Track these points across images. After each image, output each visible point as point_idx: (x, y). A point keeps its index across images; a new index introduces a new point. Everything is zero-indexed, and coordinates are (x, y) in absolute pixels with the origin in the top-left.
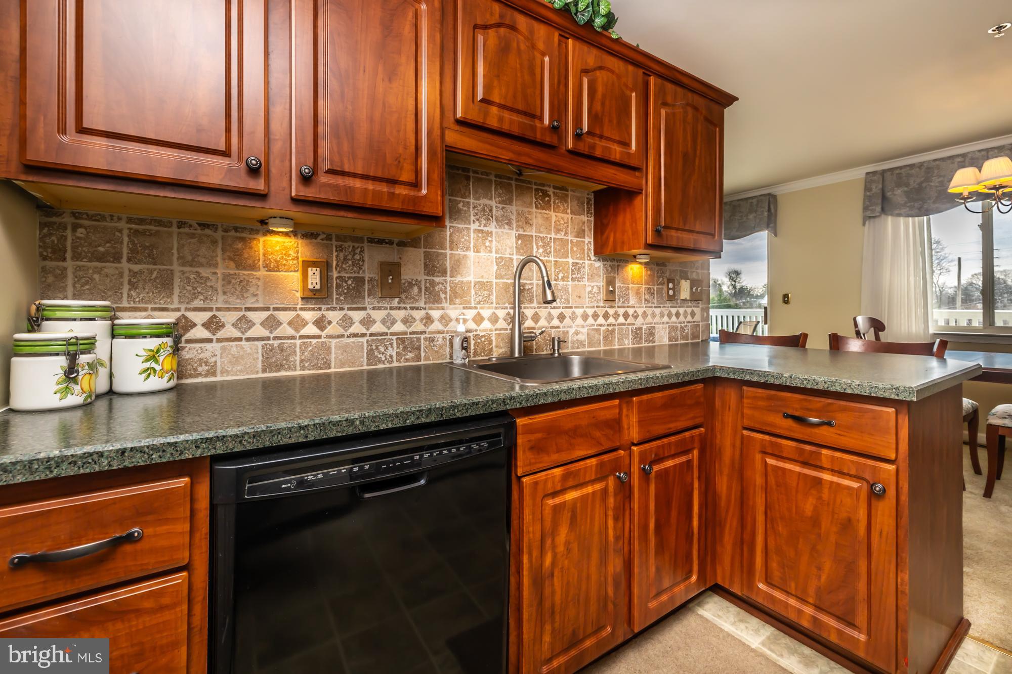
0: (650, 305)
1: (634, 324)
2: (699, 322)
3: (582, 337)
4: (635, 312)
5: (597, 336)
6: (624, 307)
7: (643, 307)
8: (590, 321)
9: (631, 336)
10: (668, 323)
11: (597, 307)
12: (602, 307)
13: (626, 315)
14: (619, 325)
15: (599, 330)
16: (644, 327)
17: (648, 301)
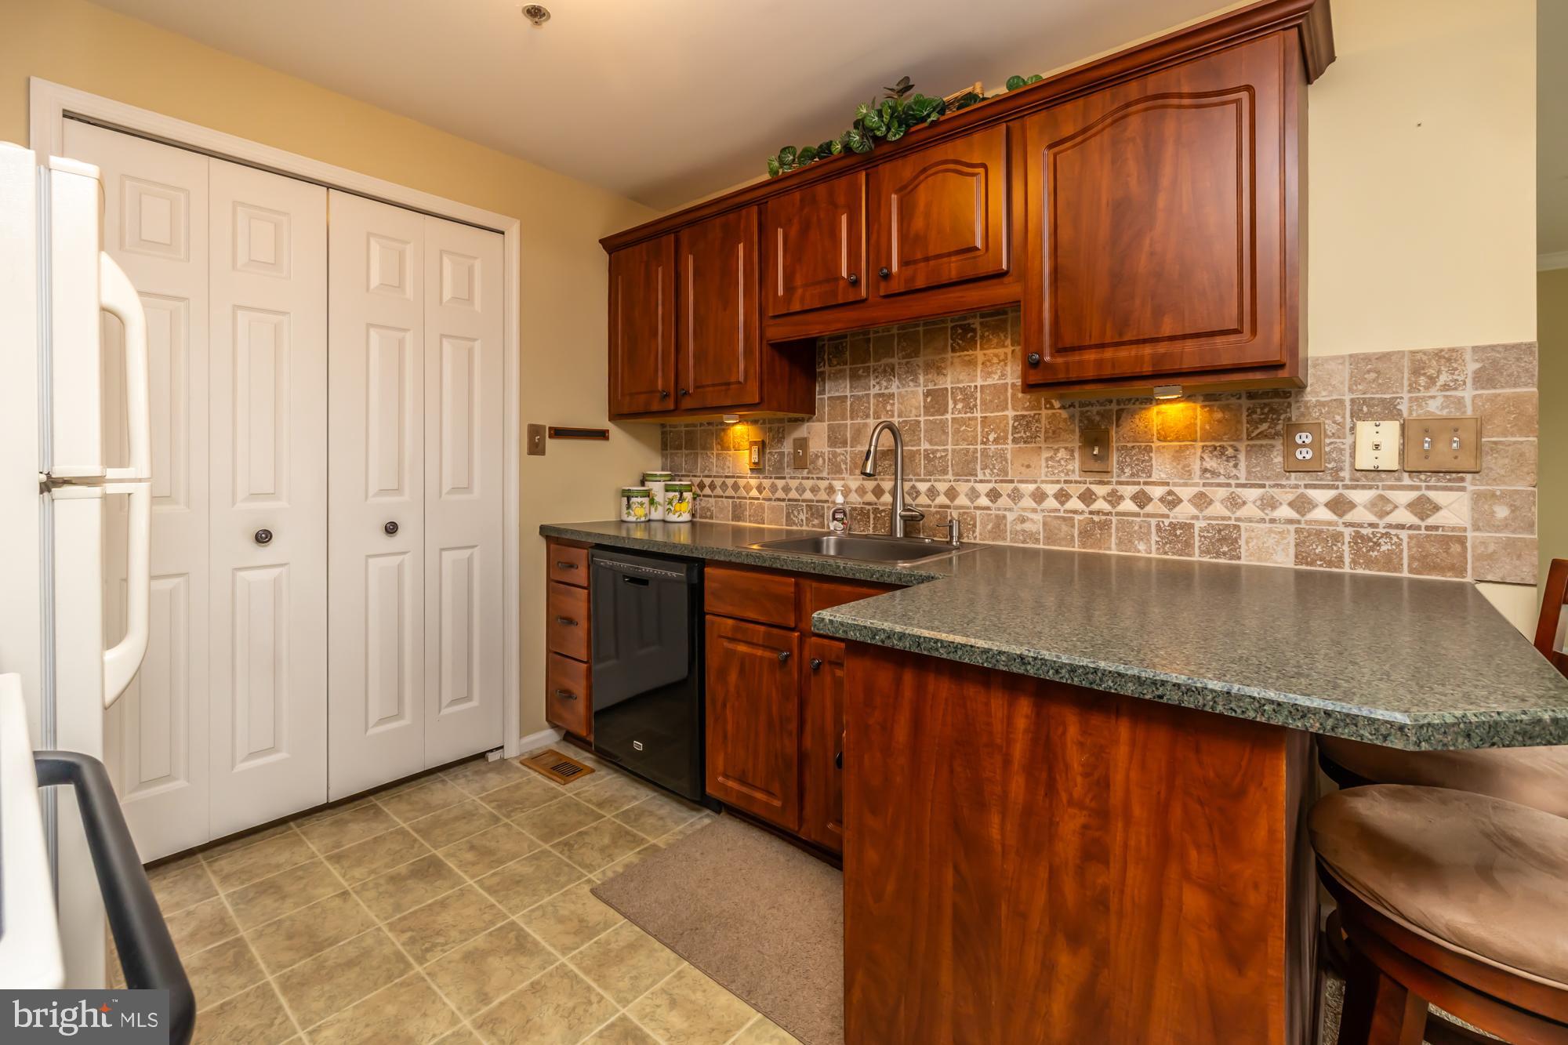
0: (1222, 480)
1: (1167, 516)
2: (1465, 530)
3: (1034, 527)
4: (1170, 493)
5: (1064, 528)
6: (1136, 483)
7: (1195, 485)
8: (1051, 503)
9: (1154, 538)
10: (1290, 521)
11: (1068, 482)
12: (1076, 482)
14: (1120, 514)
15: (1072, 519)
16: (1199, 525)
17: (1215, 474)
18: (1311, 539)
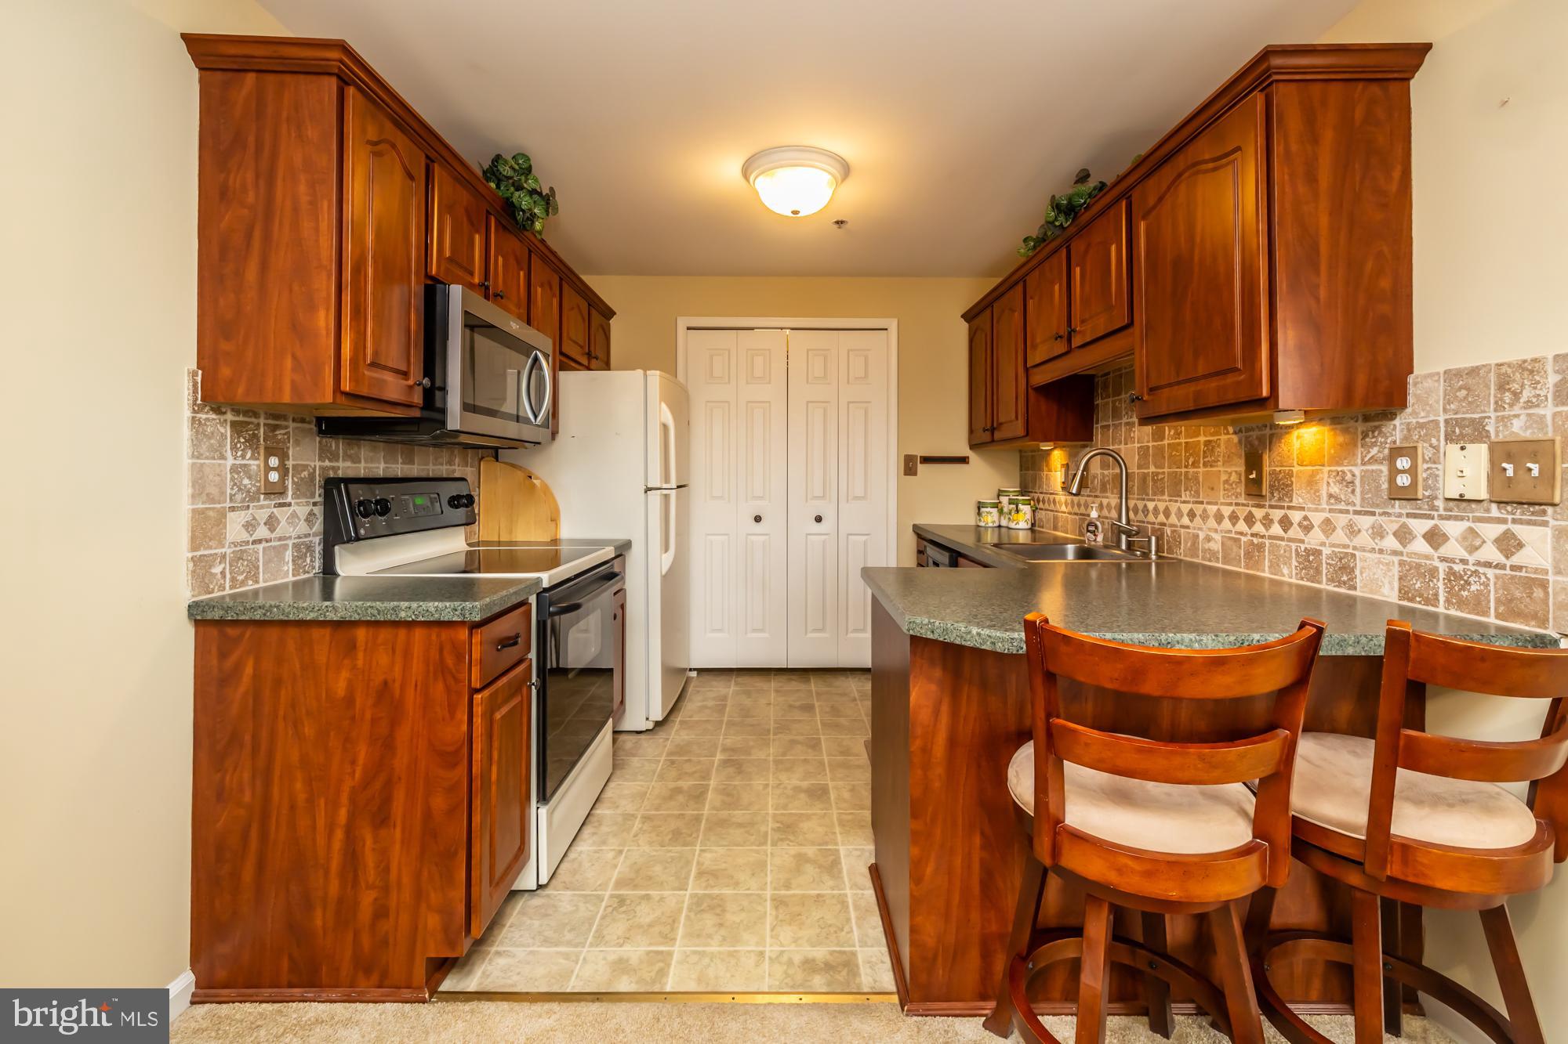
0: (1342, 506)
1: (1302, 541)
2: (1543, 572)
3: (1216, 546)
4: (1306, 518)
5: (1235, 549)
6: (1282, 508)
7: (1323, 510)
8: (1227, 524)
9: (1294, 563)
10: (1395, 553)
11: (1237, 504)
12: (1243, 505)
13: (1286, 523)
14: (1271, 537)
15: (1239, 540)
16: (1326, 551)
17: (1338, 500)
18: (1412, 573)
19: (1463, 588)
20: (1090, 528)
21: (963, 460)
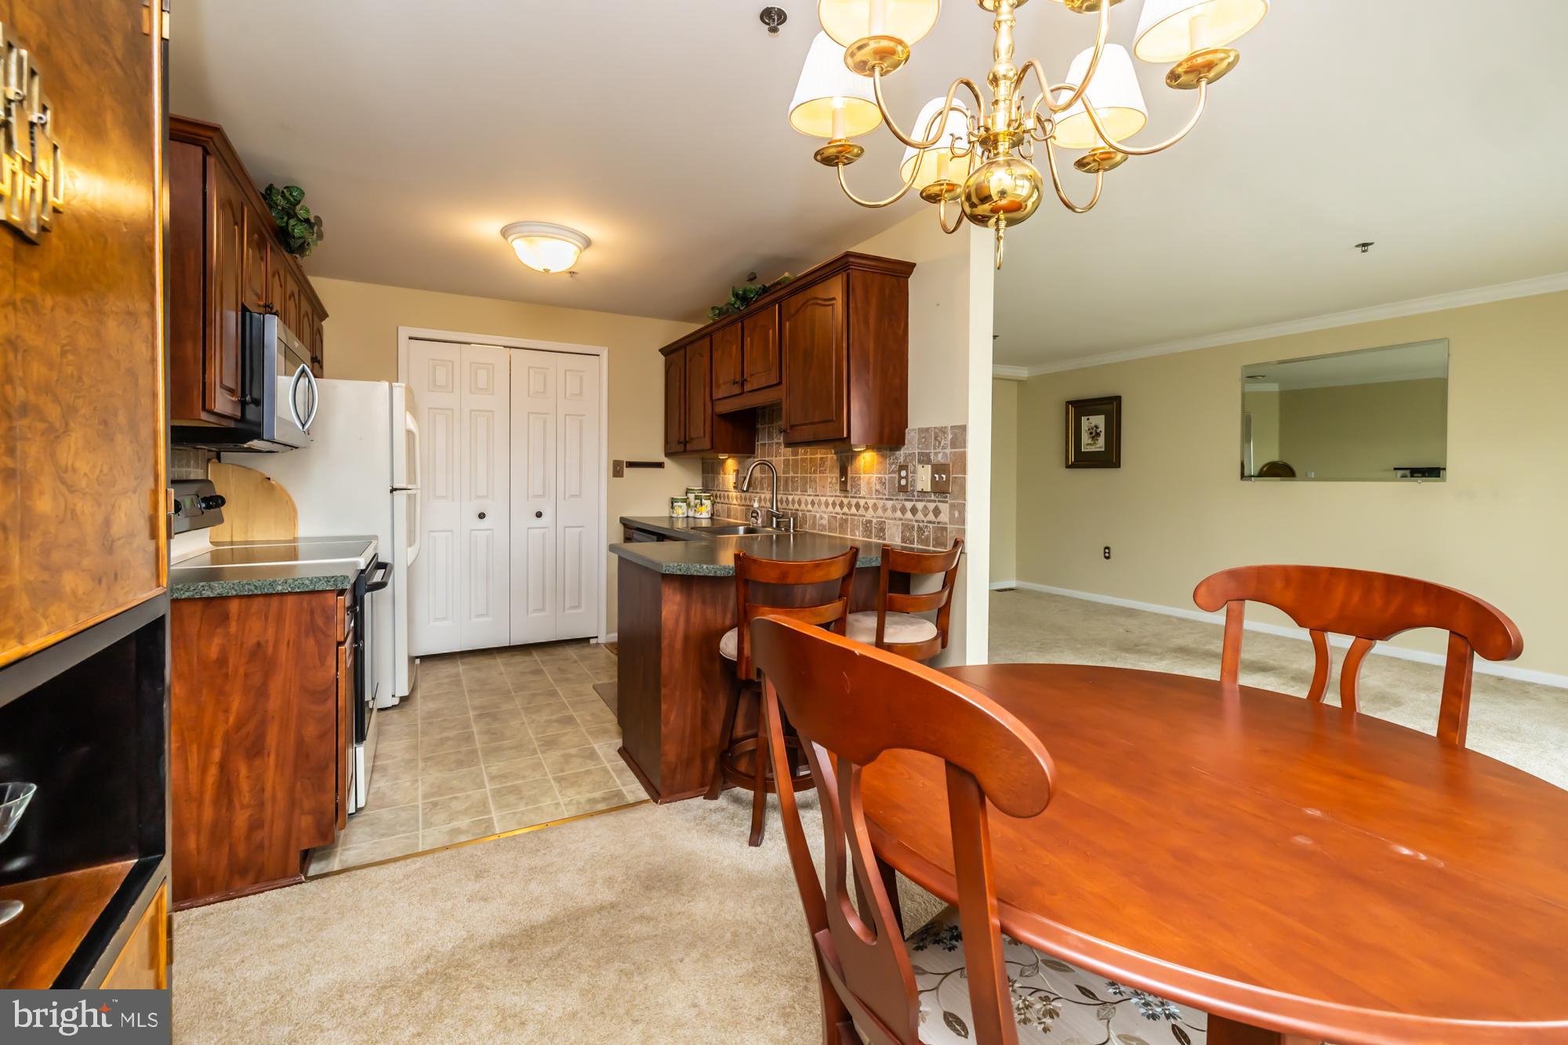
0: (881, 496)
1: (864, 516)
2: (946, 524)
3: (825, 522)
4: (866, 503)
5: (835, 523)
6: (856, 497)
7: (873, 499)
8: (830, 507)
9: (861, 529)
10: (901, 519)
11: (836, 496)
12: (839, 496)
13: (858, 506)
14: (852, 515)
15: (837, 517)
16: (874, 521)
17: (879, 493)
18: (907, 528)
19: (922, 535)
20: (754, 515)
21: (660, 465)
